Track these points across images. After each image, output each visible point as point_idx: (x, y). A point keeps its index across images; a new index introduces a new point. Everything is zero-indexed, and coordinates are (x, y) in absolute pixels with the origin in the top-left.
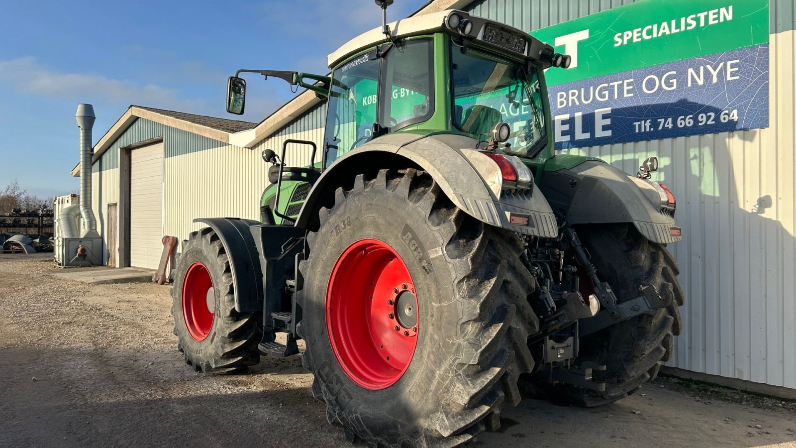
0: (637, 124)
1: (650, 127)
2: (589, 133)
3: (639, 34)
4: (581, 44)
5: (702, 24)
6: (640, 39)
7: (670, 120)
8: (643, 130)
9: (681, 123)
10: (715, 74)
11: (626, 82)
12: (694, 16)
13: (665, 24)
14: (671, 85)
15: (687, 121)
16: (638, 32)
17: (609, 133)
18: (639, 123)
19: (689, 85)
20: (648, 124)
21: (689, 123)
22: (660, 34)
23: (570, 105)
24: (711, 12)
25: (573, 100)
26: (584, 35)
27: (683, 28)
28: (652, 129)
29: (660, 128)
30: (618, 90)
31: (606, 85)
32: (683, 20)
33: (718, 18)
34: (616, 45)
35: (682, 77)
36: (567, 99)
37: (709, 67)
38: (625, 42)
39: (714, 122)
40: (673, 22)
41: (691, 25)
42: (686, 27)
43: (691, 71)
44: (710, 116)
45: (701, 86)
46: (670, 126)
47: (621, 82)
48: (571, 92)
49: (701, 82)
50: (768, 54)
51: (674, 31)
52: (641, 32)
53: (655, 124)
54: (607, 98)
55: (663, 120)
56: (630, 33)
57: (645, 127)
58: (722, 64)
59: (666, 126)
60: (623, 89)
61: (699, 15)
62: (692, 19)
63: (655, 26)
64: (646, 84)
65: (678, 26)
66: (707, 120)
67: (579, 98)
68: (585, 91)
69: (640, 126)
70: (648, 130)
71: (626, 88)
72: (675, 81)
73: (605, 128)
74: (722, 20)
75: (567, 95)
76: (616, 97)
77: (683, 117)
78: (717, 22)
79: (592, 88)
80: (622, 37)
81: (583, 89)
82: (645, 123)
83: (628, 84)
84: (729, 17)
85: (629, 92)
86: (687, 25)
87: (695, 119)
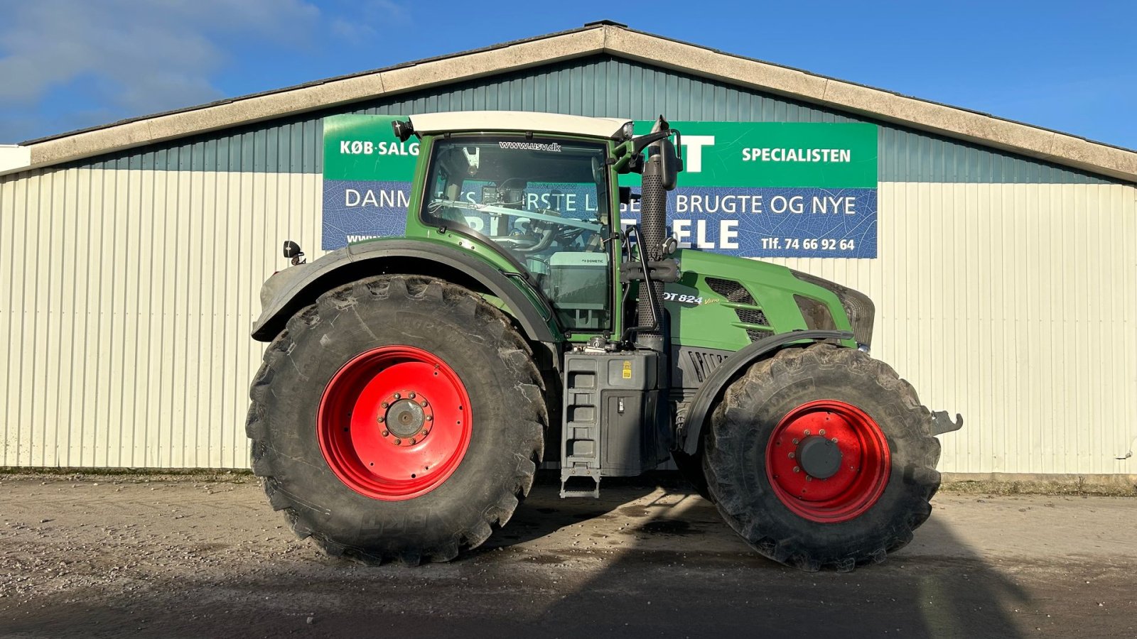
0: (765, 240)
1: (778, 245)
2: (713, 244)
3: (768, 154)
4: (705, 149)
5: (825, 159)
6: (768, 159)
7: (796, 241)
8: (771, 247)
9: (806, 245)
10: (836, 206)
11: (754, 198)
12: (818, 150)
13: (792, 151)
14: (798, 209)
15: (812, 244)
16: (767, 152)
17: (735, 246)
18: (767, 240)
19: (814, 212)
20: (776, 241)
21: (814, 246)
22: (788, 160)
23: (692, 210)
24: (833, 151)
25: (695, 206)
26: (709, 140)
27: (809, 159)
28: (779, 248)
29: (788, 247)
30: (746, 204)
31: (734, 197)
32: (809, 151)
33: (838, 158)
34: (744, 159)
35: (808, 203)
36: (689, 203)
37: (831, 198)
38: (754, 159)
39: (835, 248)
40: (800, 151)
41: (816, 158)
42: (811, 159)
43: (815, 199)
44: (832, 242)
45: (824, 214)
46: (797, 247)
47: (749, 197)
48: (693, 197)
49: (824, 211)
50: (877, 198)
51: (801, 159)
52: (770, 152)
53: (782, 243)
54: (734, 210)
55: (790, 240)
56: (759, 150)
57: (773, 244)
58: (841, 199)
59: (793, 246)
60: (752, 204)
61: (823, 151)
62: (817, 153)
63: (783, 151)
64: (775, 203)
65: (804, 156)
66: (829, 246)
67: (703, 205)
68: (709, 199)
69: (768, 243)
70: (775, 247)
71: (754, 204)
72: (801, 205)
73: (731, 240)
74: (842, 160)
75: (688, 199)
76: (744, 211)
77: (808, 240)
78: (837, 160)
79: (717, 197)
80: (750, 152)
81: (707, 197)
82: (773, 240)
83: (757, 201)
84: (848, 160)
85: (757, 208)
86: (813, 157)
87: (819, 243)
